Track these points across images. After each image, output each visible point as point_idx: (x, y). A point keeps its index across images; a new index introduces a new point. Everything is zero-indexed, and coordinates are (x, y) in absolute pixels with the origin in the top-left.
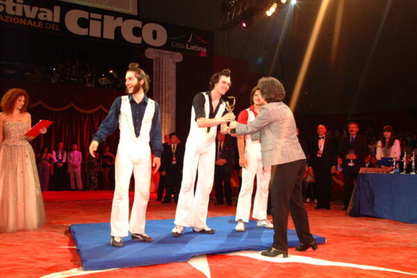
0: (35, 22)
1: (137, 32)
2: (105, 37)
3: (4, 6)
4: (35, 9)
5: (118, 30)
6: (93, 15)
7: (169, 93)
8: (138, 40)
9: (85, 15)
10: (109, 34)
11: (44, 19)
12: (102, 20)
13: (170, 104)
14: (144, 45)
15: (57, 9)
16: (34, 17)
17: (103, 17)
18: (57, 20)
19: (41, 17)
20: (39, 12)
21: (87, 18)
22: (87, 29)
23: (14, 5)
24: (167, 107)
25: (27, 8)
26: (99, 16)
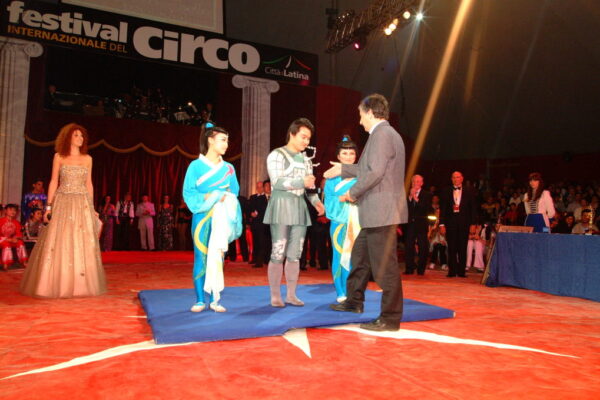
0: (96, 42)
1: (223, 54)
2: (182, 61)
3: (60, 22)
4: (97, 26)
5: (199, 52)
6: (168, 34)
7: (263, 131)
8: (223, 65)
9: (158, 33)
10: (188, 58)
11: (107, 38)
12: (179, 40)
13: (263, 144)
14: (231, 71)
15: (124, 26)
16: (95, 35)
17: (180, 37)
18: (124, 39)
19: (104, 35)
20: (101, 29)
21: (160, 36)
22: (160, 51)
23: (71, 20)
25: (87, 24)
26: (175, 35)
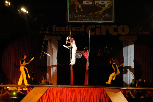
0: (76, 33)
1: (115, 30)
2: (102, 34)
3: (65, 29)
4: (75, 28)
5: (107, 30)
6: (97, 26)
7: (131, 55)
8: (116, 33)
9: (93, 26)
10: (104, 33)
11: (79, 31)
12: (101, 28)
13: (131, 60)
14: (119, 35)
15: (83, 26)
16: (75, 31)
17: (101, 26)
18: (83, 30)
19: (78, 30)
20: (77, 29)
21: (95, 27)
22: (95, 32)
23: (69, 28)
24: (130, 61)
25: (73, 28)
26: (99, 26)
